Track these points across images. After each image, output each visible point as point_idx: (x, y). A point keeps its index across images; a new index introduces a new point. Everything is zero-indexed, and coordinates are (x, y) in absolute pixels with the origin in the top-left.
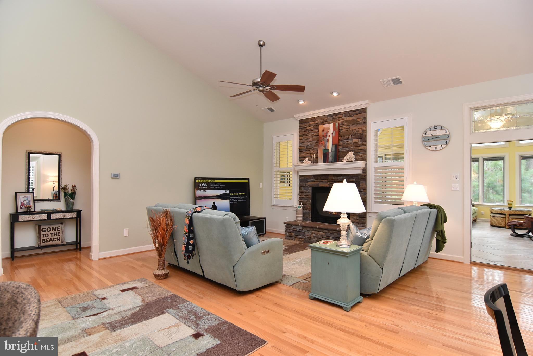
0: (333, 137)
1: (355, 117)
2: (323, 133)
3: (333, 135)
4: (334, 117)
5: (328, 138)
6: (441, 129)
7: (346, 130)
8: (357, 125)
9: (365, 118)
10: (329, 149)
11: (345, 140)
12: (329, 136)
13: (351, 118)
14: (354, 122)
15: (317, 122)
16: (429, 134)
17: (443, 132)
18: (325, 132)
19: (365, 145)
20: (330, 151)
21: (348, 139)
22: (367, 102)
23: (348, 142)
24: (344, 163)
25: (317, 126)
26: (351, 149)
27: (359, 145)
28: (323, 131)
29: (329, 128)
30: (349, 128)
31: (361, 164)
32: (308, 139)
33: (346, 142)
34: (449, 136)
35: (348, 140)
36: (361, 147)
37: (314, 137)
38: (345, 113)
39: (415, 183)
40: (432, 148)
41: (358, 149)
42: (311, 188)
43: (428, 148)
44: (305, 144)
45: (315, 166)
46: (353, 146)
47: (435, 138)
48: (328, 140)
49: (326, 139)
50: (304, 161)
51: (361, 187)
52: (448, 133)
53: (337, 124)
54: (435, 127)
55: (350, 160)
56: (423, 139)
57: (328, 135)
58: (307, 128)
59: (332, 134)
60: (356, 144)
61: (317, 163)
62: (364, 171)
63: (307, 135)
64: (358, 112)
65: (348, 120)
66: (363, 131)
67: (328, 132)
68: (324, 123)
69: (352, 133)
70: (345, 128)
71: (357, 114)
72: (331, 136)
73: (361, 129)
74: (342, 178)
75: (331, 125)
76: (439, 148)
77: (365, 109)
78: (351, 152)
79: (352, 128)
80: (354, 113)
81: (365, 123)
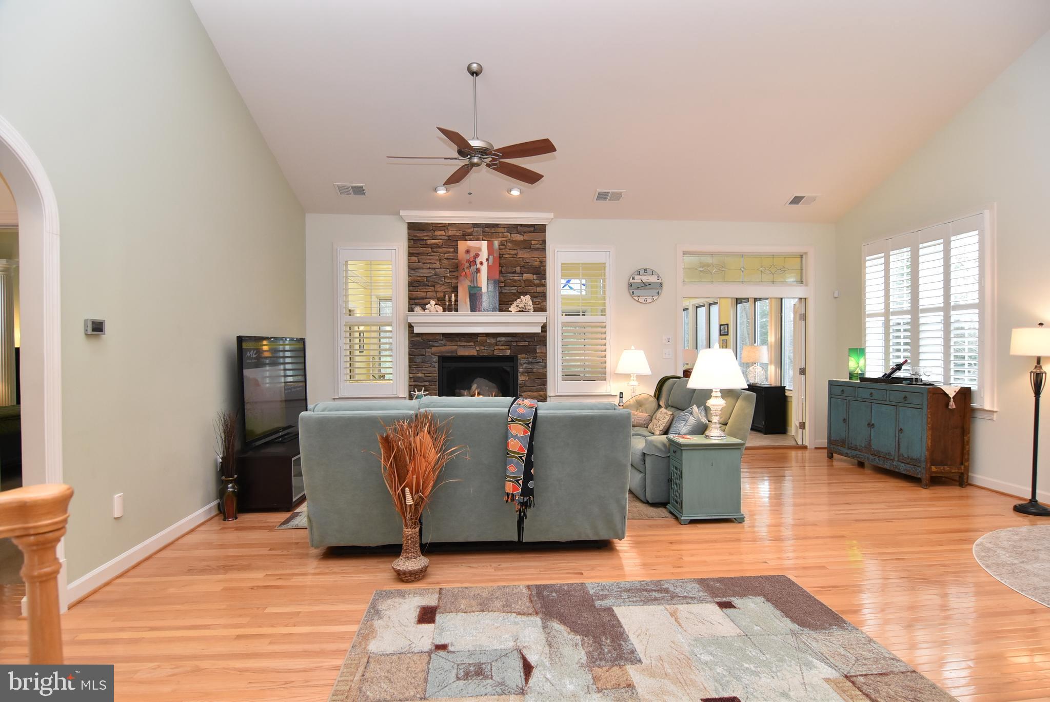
0: (489, 267)
1: (526, 237)
2: (468, 257)
3: (488, 263)
4: (487, 231)
5: (479, 265)
6: (653, 274)
7: (511, 256)
8: (532, 251)
9: (544, 242)
10: (481, 288)
11: (509, 273)
12: (481, 263)
13: (519, 237)
14: (526, 245)
15: (450, 233)
16: (638, 279)
17: (653, 279)
18: (472, 254)
19: (544, 286)
21: (515, 272)
22: (551, 215)
23: (515, 278)
24: (513, 315)
25: (452, 242)
26: (521, 291)
27: (534, 284)
28: (468, 252)
29: (480, 249)
30: (516, 254)
31: (540, 318)
32: (430, 263)
33: (511, 278)
34: (661, 285)
35: (513, 275)
36: (539, 289)
37: (445, 262)
38: (509, 226)
39: (633, 348)
40: (642, 300)
41: (532, 291)
42: (437, 358)
43: (636, 298)
44: (424, 272)
45: (451, 317)
46: (523, 286)
47: (645, 285)
48: (478, 271)
49: (473, 268)
50: (427, 306)
51: (538, 355)
52: (660, 281)
53: (496, 244)
54: (646, 270)
55: (524, 310)
56: (631, 285)
57: (478, 260)
58: (429, 242)
59: (487, 260)
60: (529, 283)
61: (458, 311)
62: (544, 328)
63: (427, 254)
64: (532, 229)
65: (514, 239)
66: (541, 262)
67: (477, 255)
68: (467, 237)
69: (522, 264)
70: (508, 253)
71: (530, 232)
72: (485, 264)
73: (538, 258)
74: (503, 339)
75: (484, 244)
76: (649, 299)
77: (544, 226)
78: (525, 294)
79: (523, 254)
80: (526, 229)
81: (544, 249)
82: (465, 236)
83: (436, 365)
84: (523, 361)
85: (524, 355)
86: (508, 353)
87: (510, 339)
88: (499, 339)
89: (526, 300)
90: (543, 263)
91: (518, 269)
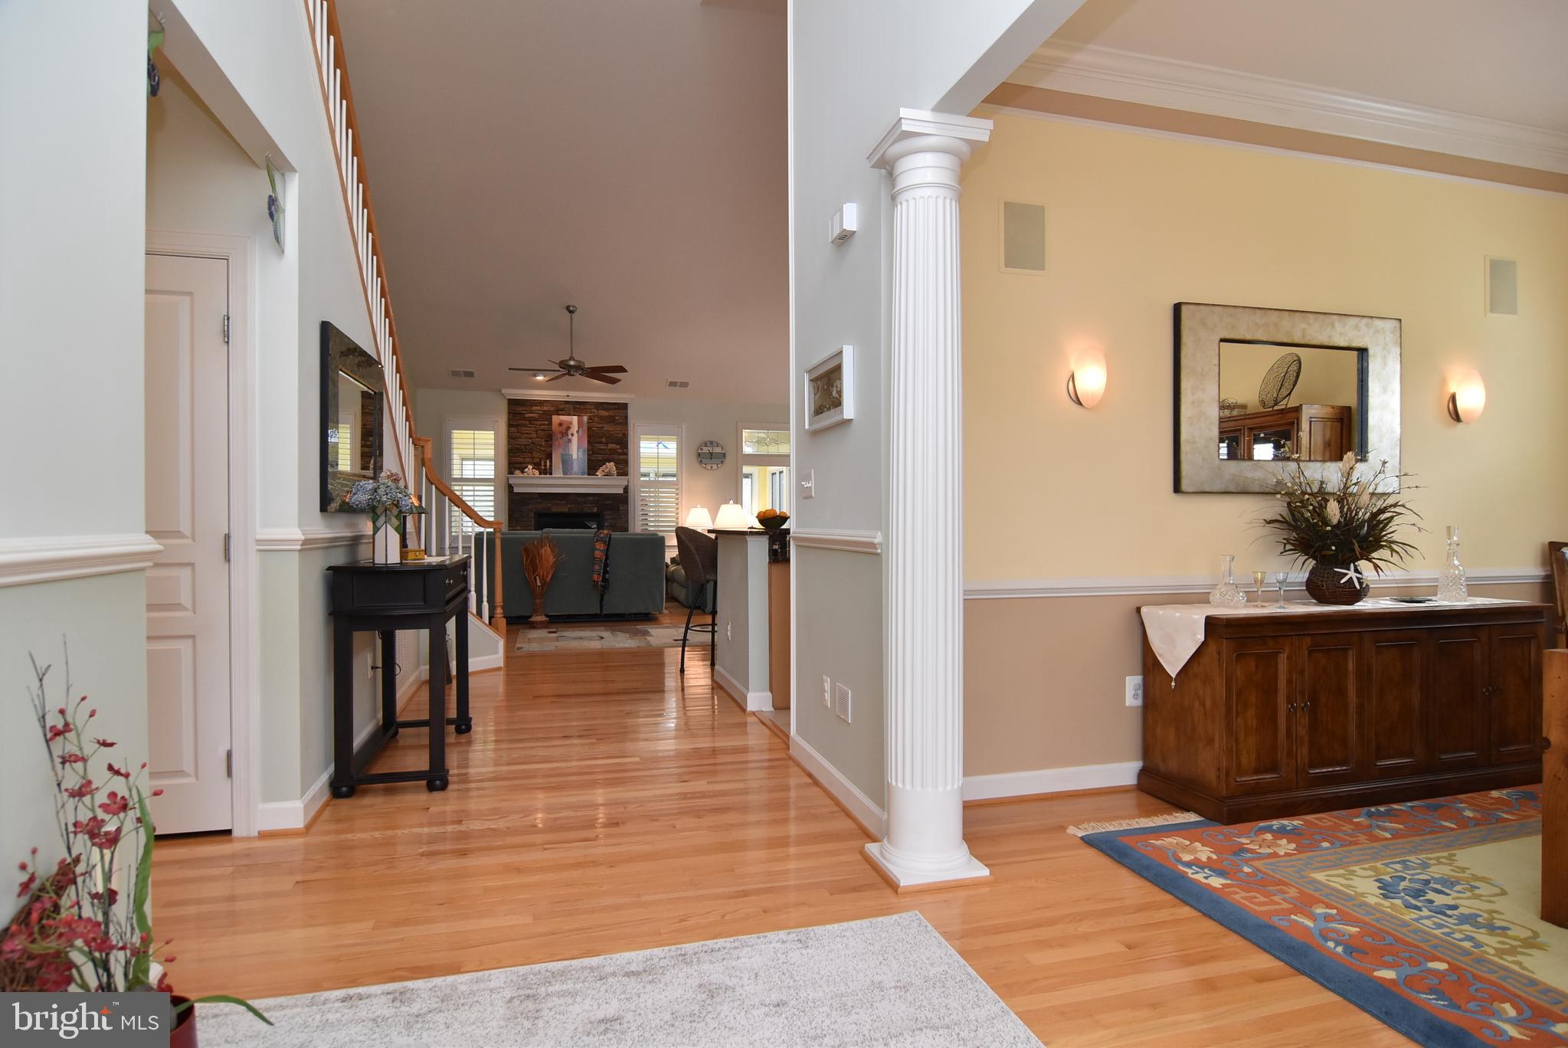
1: (611, 413)
2: (560, 429)
3: (579, 435)
4: (577, 407)
5: (570, 437)
6: (717, 446)
7: (598, 429)
8: (616, 425)
9: (626, 417)
10: (572, 455)
11: (597, 443)
12: (572, 435)
13: (605, 413)
14: (611, 420)
15: (545, 408)
16: (705, 450)
17: (718, 450)
18: (565, 427)
19: (627, 454)
20: (575, 457)
21: (601, 443)
22: (635, 396)
23: (602, 448)
24: (600, 478)
25: (547, 416)
26: (607, 458)
27: (617, 452)
28: (560, 424)
29: (571, 423)
30: (603, 428)
31: (622, 481)
32: (527, 433)
33: (599, 448)
34: (724, 455)
35: (600, 445)
36: (621, 457)
37: (541, 432)
38: (598, 403)
39: (699, 506)
40: (709, 467)
41: (616, 459)
42: (533, 514)
43: (704, 466)
44: (523, 441)
45: (546, 480)
46: (608, 454)
47: (711, 455)
48: (570, 441)
49: (565, 439)
50: (526, 470)
51: (621, 512)
52: (724, 451)
53: (585, 419)
54: (712, 443)
55: (608, 474)
56: (699, 455)
57: (570, 432)
58: (527, 416)
59: (577, 432)
60: (613, 452)
61: (552, 474)
62: (626, 489)
63: (526, 426)
64: (616, 407)
65: (601, 415)
66: (624, 434)
67: (569, 428)
68: (560, 412)
69: (607, 436)
70: (596, 426)
71: (615, 409)
72: (576, 435)
73: (620, 431)
74: (591, 498)
75: (575, 419)
76: (715, 467)
77: (626, 404)
78: (610, 461)
79: (607, 427)
80: (611, 407)
81: (626, 423)
82: (558, 412)
83: (533, 520)
84: (607, 517)
85: (608, 512)
86: (595, 510)
87: (596, 498)
88: (587, 498)
89: (611, 466)
90: (625, 436)
91: (604, 440)
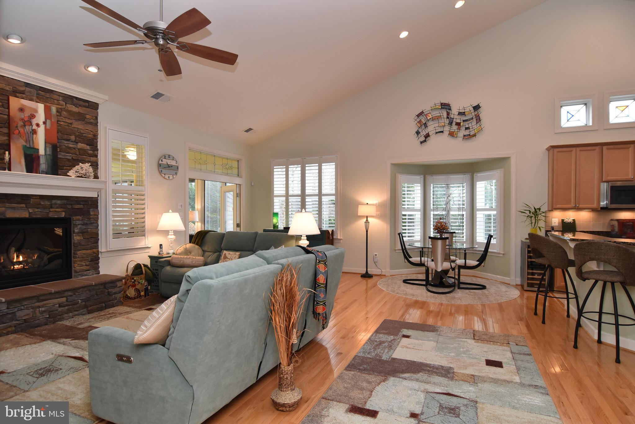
0: (46, 130)
1: (81, 110)
2: (21, 115)
3: (45, 127)
4: (42, 94)
5: (34, 127)
6: (173, 160)
7: (66, 124)
8: (86, 124)
9: (96, 118)
10: (38, 149)
11: (64, 140)
12: (38, 125)
13: (74, 109)
14: (81, 117)
16: (165, 161)
17: (173, 163)
18: (27, 114)
19: (97, 156)
20: (42, 152)
21: (68, 140)
22: (106, 98)
23: (71, 146)
24: (73, 180)
26: (76, 158)
27: (88, 154)
28: (20, 110)
29: (35, 111)
30: (71, 124)
31: (94, 184)
33: (66, 145)
34: (178, 168)
35: (68, 142)
36: (92, 159)
38: (61, 95)
39: (170, 211)
40: (167, 177)
41: (87, 160)
43: (163, 175)
46: (78, 153)
47: (169, 167)
48: (34, 132)
49: (29, 128)
51: (91, 217)
52: (177, 165)
53: (54, 109)
54: (169, 156)
55: (83, 176)
56: (159, 165)
57: (34, 122)
59: (45, 123)
60: (82, 152)
61: (11, 171)
62: (99, 193)
64: (87, 104)
65: (69, 109)
67: (32, 116)
68: (18, 94)
69: (77, 134)
70: (64, 121)
71: (85, 107)
72: (42, 127)
73: (92, 131)
74: (59, 202)
75: (41, 107)
76: (171, 177)
77: (97, 104)
78: (84, 162)
79: (78, 125)
80: (82, 103)
81: (96, 124)
82: (16, 93)
84: (78, 222)
85: (78, 217)
86: (63, 215)
87: (65, 202)
88: (54, 201)
89: (86, 167)
90: (95, 136)
91: (73, 138)
